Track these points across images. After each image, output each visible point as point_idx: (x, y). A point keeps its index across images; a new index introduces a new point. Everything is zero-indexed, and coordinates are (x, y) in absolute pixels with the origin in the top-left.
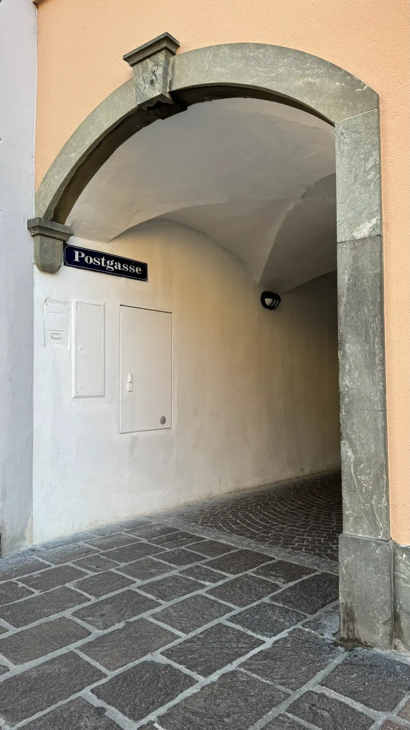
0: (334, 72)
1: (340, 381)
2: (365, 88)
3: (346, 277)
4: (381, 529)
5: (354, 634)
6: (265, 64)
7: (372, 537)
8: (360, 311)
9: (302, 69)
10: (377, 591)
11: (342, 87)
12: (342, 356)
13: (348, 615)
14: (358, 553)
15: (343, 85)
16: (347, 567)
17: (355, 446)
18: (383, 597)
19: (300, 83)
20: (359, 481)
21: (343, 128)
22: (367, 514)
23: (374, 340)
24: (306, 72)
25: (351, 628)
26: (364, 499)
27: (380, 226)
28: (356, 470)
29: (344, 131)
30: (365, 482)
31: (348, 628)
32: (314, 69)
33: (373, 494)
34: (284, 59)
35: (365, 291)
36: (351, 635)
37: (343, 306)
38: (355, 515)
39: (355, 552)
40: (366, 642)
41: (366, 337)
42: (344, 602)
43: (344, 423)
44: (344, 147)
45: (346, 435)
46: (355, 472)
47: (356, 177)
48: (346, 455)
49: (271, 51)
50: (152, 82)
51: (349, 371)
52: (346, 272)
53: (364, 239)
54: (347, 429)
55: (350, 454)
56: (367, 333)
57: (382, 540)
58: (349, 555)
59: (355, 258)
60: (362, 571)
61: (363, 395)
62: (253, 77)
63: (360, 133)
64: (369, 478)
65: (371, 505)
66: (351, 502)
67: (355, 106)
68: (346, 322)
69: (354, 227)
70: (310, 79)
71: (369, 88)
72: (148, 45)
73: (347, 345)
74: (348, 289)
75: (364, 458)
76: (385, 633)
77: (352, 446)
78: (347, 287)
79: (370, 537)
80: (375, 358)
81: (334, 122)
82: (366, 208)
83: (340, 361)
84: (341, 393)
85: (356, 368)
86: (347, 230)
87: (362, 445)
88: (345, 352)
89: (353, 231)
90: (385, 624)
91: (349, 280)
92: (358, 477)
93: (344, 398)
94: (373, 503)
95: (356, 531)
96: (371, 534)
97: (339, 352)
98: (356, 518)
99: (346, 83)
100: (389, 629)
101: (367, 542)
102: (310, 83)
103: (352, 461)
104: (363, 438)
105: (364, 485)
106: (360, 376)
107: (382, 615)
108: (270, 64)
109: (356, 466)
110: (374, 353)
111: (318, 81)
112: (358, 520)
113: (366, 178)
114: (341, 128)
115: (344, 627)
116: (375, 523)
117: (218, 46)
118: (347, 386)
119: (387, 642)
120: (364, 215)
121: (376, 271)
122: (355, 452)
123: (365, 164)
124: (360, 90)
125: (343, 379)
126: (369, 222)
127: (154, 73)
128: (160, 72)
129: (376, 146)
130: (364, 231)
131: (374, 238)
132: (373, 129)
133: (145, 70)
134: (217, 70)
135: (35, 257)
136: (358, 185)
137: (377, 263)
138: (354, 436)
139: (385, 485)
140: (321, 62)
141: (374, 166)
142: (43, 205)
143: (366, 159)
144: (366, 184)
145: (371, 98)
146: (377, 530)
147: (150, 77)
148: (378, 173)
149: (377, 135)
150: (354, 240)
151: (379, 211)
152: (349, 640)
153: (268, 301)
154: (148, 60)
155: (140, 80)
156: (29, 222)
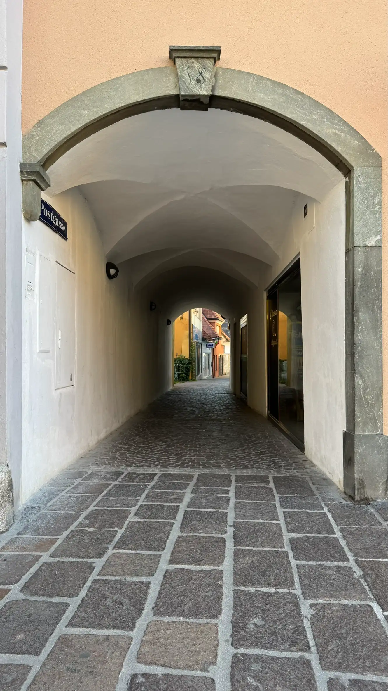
0: (354, 133)
1: (355, 337)
2: (374, 151)
3: (360, 270)
4: (380, 427)
5: (364, 496)
6: (302, 107)
7: (374, 433)
8: (368, 292)
9: (331, 122)
10: (379, 465)
11: (359, 145)
12: (357, 321)
13: (360, 485)
14: (368, 444)
15: (360, 144)
16: (360, 455)
17: (364, 378)
18: (382, 468)
19: (330, 131)
20: (366, 399)
21: (360, 172)
22: (371, 419)
23: (378, 311)
24: (334, 125)
25: (362, 492)
26: (369, 410)
27: (380, 240)
28: (364, 393)
29: (360, 174)
30: (370, 399)
31: (361, 492)
32: (340, 125)
33: (375, 406)
34: (318, 110)
35: (372, 280)
36: (362, 496)
37: (358, 288)
38: (363, 421)
39: (365, 444)
40: (372, 498)
41: (372, 309)
42: (358, 477)
43: (357, 364)
44: (360, 185)
45: (359, 371)
46: (364, 395)
47: (367, 207)
48: (358, 384)
49: (307, 99)
50: (199, 81)
51: (362, 330)
52: (360, 266)
53: (372, 247)
54: (359, 367)
55: (361, 383)
56: (373, 307)
57: (380, 434)
58: (362, 446)
59: (367, 259)
60: (370, 455)
61: (369, 345)
62: (292, 113)
63: (370, 179)
64: (373, 397)
65: (374, 414)
66: (361, 413)
67: (368, 160)
68: (360, 298)
69: (366, 238)
70: (337, 132)
71: (376, 152)
72: (200, 49)
73: (360, 313)
74: (361, 277)
75: (370, 384)
76: (383, 490)
77: (362, 378)
78: (361, 276)
79: (372, 433)
80: (377, 323)
81: (354, 166)
82: (373, 228)
83: (355, 324)
84: (355, 344)
85: (366, 329)
86: (361, 239)
87: (368, 377)
88: (358, 318)
89: (365, 241)
90: (383, 484)
91: (362, 272)
92: (366, 397)
93: (358, 347)
94: (375, 412)
95: (364, 431)
96: (373, 431)
97: (355, 318)
98: (364, 423)
99: (362, 144)
100: (384, 486)
101: (373, 437)
102: (337, 134)
103: (362, 387)
104: (369, 373)
105: (369, 401)
106: (368, 334)
107: (382, 479)
108: (306, 109)
109: (364, 390)
110: (377, 319)
111: (343, 135)
112: (365, 424)
113: (374, 209)
114: (358, 172)
115: (358, 493)
116: (376, 424)
117: (262, 77)
118: (360, 340)
119: (383, 494)
120: (372, 232)
121: (379, 269)
122: (363, 382)
123: (373, 201)
124: (371, 151)
125: (357, 335)
126: (375, 237)
127: (201, 74)
128: (207, 75)
129: (380, 190)
130: (372, 242)
131: (378, 248)
132: (379, 179)
133: (191, 67)
134: (261, 95)
135: (24, 203)
136: (368, 212)
137: (380, 263)
138: (363, 372)
139: (382, 401)
140: (345, 123)
141: (378, 203)
142: (36, 150)
143: (374, 197)
144: (374, 213)
145: (377, 158)
146: (376, 427)
147: (196, 76)
148: (381, 208)
149: (381, 182)
150: (366, 247)
151: (381, 231)
152: (361, 500)
153: (112, 271)
154: (193, 60)
155: (185, 74)
156: (22, 165)
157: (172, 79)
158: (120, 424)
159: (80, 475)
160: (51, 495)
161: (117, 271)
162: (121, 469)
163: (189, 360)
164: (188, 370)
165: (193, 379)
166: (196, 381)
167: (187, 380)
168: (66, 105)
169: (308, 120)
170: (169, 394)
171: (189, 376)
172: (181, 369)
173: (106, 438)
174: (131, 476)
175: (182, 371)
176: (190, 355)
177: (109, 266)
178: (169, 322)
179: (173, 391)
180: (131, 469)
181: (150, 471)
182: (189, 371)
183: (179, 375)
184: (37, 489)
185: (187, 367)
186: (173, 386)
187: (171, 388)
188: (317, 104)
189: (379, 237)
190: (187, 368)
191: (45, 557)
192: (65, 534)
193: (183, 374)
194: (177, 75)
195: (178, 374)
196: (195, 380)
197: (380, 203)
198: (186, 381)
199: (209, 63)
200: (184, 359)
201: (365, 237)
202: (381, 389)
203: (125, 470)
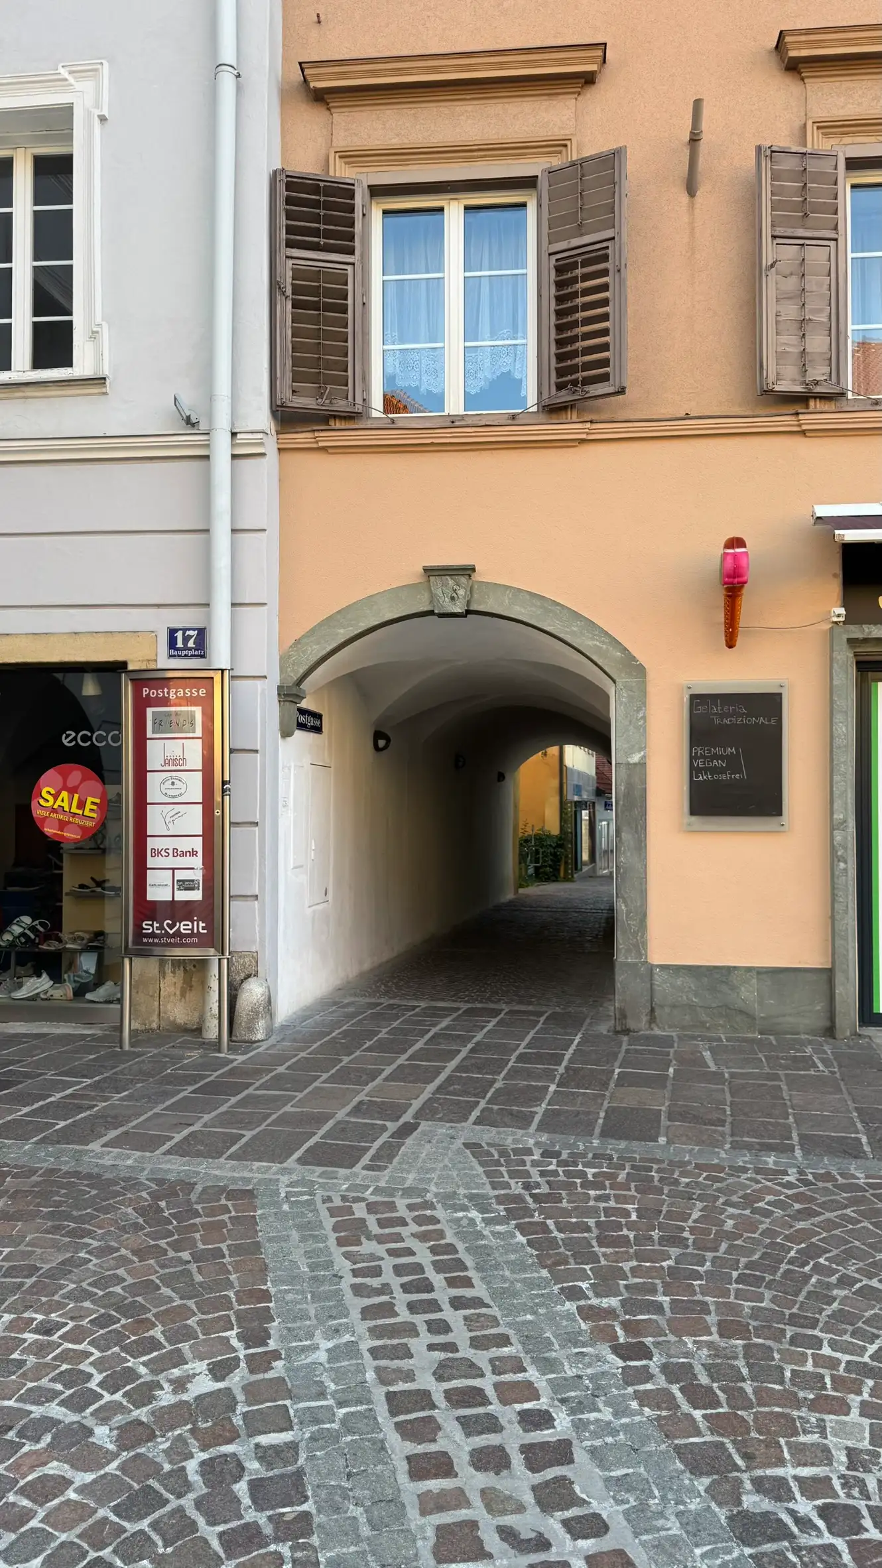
0: (616, 645)
2: (638, 663)
3: (623, 788)
4: (644, 954)
5: (626, 1025)
6: (561, 619)
7: (637, 962)
8: (631, 811)
9: (592, 633)
10: (641, 995)
13: (622, 1015)
14: (627, 973)
15: (623, 656)
16: (621, 983)
18: (644, 998)
19: (590, 643)
20: (629, 925)
22: (634, 946)
23: (641, 831)
24: (595, 636)
25: (624, 1021)
26: (632, 937)
27: (644, 757)
28: (627, 918)
29: (622, 687)
30: (634, 925)
31: (622, 1023)
32: (601, 637)
33: (638, 932)
34: (577, 621)
35: (635, 798)
36: (623, 1026)
37: (620, 806)
38: (626, 948)
40: (634, 1029)
42: (619, 1007)
44: (623, 698)
45: (621, 894)
47: (630, 722)
48: (620, 908)
49: (566, 610)
50: (453, 598)
51: (625, 851)
52: (623, 784)
53: (635, 764)
55: (623, 907)
56: (637, 826)
57: (643, 962)
59: (629, 776)
60: (630, 983)
61: (633, 867)
63: (634, 691)
65: (637, 940)
66: (623, 939)
67: (629, 672)
71: (640, 664)
72: (454, 567)
74: (624, 796)
75: (633, 909)
76: (646, 1021)
77: (625, 902)
79: (635, 961)
80: (641, 844)
81: (616, 679)
82: (637, 743)
85: (629, 850)
86: (624, 756)
87: (632, 901)
89: (628, 758)
90: (645, 1015)
91: (625, 790)
92: (629, 922)
93: (620, 869)
94: (638, 938)
95: (626, 958)
96: (636, 959)
99: (625, 656)
100: (648, 1018)
101: (635, 965)
102: (597, 646)
103: (624, 912)
104: (632, 896)
105: (632, 927)
106: (631, 855)
107: (643, 1010)
109: (627, 915)
111: (604, 646)
112: (628, 951)
113: (638, 724)
114: (621, 685)
115: (619, 1023)
116: (639, 949)
119: (647, 1026)
120: (636, 747)
121: (643, 787)
122: (626, 906)
123: (637, 715)
126: (639, 753)
127: (455, 591)
128: (461, 592)
129: (644, 704)
130: (635, 758)
131: (642, 765)
132: (644, 692)
133: (445, 585)
134: (517, 608)
135: (281, 723)
136: (631, 727)
137: (644, 781)
138: (626, 896)
139: (646, 926)
140: (606, 633)
141: (642, 718)
142: (293, 670)
143: (638, 711)
144: (637, 728)
145: (641, 671)
146: (640, 955)
147: (450, 593)
148: (645, 722)
149: (645, 697)
150: (629, 764)
151: (645, 747)
152: (623, 1031)
153: (381, 743)
154: (448, 578)
155: (439, 592)
156: (280, 688)
157: (426, 595)
158: (395, 954)
159: (335, 1003)
160: (305, 1018)
161: (388, 740)
162: (382, 1000)
163: (559, 838)
164: (556, 859)
165: (568, 879)
166: (573, 881)
167: (553, 877)
168: (321, 624)
169: (567, 633)
170: (499, 908)
171: (559, 870)
172: (541, 856)
173: (372, 970)
174: (391, 1007)
175: (544, 861)
176: (562, 828)
177: (378, 735)
178: (501, 777)
179: (511, 903)
180: (392, 1002)
181: (415, 1003)
182: (559, 861)
183: (536, 869)
184: (290, 1012)
185: (555, 853)
186: (516, 892)
187: (509, 896)
188: (577, 616)
189: (642, 753)
190: (555, 855)
191: (303, 1054)
192: (319, 1043)
193: (546, 867)
194: (431, 591)
195: (536, 867)
196: (571, 880)
197: (644, 718)
198: (554, 881)
199: (463, 580)
200: (549, 836)
201: (628, 754)
202: (645, 915)
203: (386, 1001)
